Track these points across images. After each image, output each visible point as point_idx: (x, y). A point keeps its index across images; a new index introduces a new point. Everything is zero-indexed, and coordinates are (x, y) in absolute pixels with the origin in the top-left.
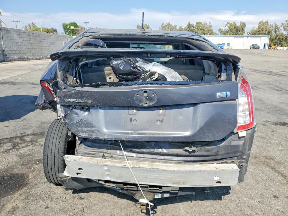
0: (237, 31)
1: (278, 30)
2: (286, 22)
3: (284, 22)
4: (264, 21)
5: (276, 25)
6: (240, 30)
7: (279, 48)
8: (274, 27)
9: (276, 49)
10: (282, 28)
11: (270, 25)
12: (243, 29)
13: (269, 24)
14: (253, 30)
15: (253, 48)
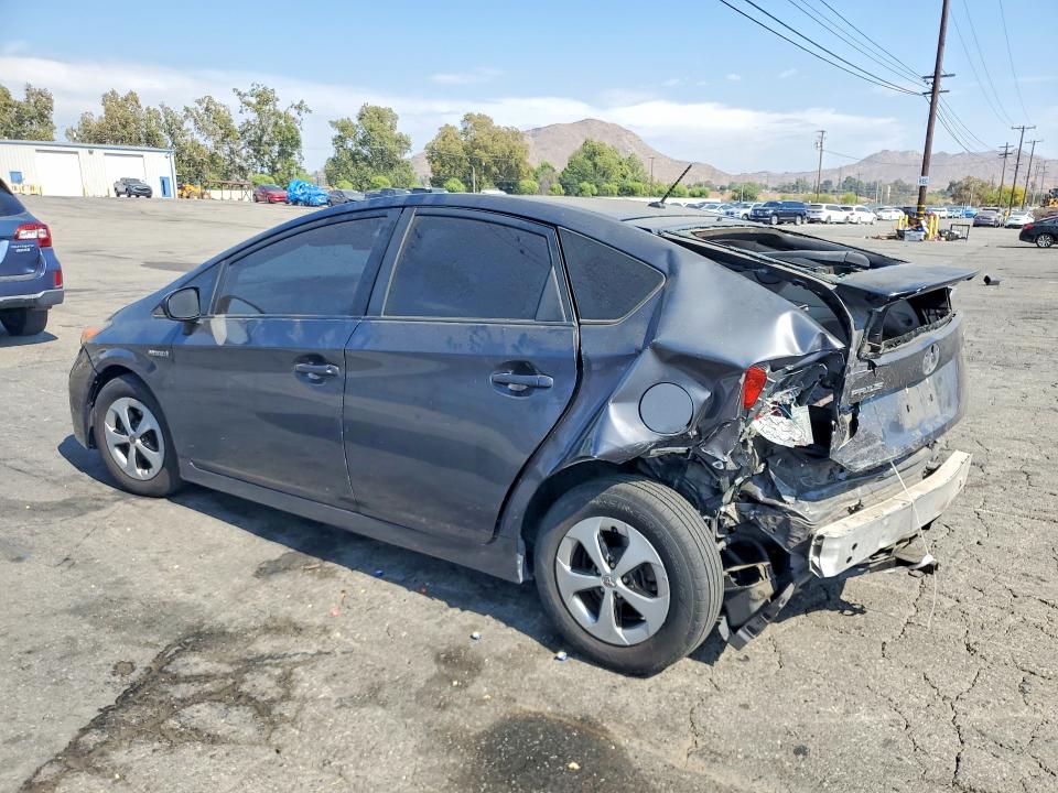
0: (20, 120)
1: (179, 129)
2: (197, 105)
3: (192, 105)
4: (122, 94)
5: (168, 112)
6: (32, 118)
7: (216, 194)
8: (164, 120)
9: (205, 196)
10: (189, 124)
11: (148, 109)
12: (42, 117)
13: (144, 107)
14: (85, 123)
15: (129, 192)
